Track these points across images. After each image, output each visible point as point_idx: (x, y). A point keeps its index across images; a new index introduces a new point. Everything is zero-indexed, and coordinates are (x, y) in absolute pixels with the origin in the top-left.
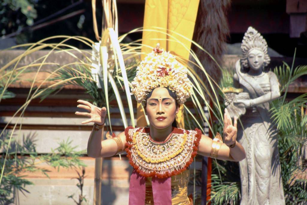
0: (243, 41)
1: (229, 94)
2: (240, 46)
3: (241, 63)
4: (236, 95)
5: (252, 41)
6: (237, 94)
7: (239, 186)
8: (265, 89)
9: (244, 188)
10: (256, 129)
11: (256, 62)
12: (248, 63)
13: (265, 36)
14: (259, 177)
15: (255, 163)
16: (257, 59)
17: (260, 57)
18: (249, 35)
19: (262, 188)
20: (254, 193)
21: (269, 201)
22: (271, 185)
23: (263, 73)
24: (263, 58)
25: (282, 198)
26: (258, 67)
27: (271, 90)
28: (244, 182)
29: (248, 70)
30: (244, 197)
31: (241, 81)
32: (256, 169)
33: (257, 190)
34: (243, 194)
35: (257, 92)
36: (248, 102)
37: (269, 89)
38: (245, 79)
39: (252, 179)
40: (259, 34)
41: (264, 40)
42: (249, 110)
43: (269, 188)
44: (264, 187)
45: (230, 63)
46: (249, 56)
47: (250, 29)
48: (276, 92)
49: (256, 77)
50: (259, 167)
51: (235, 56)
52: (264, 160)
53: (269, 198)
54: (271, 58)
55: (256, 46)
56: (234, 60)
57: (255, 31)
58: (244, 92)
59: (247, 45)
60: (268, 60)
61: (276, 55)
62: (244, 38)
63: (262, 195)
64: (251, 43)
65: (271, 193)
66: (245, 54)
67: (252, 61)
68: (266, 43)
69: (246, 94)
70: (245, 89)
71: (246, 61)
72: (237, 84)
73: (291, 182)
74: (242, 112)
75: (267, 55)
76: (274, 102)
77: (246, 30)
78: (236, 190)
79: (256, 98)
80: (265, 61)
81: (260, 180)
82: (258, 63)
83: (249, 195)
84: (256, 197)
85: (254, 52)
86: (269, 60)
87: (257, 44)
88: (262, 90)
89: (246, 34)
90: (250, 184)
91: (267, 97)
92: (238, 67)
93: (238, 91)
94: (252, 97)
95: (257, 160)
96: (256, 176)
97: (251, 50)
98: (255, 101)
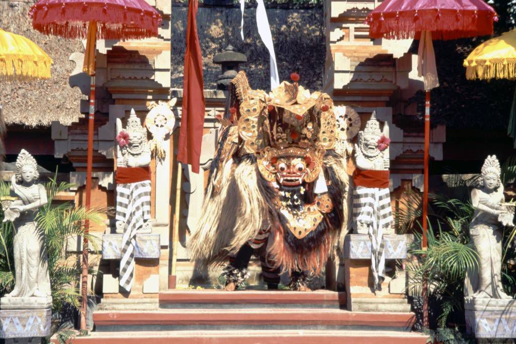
0: (17, 160)
1: (6, 201)
2: (15, 164)
3: (16, 177)
4: (12, 203)
5: (25, 160)
6: (13, 201)
8: (36, 197)
9: (17, 275)
11: (28, 177)
12: (22, 177)
13: (35, 157)
14: (30, 266)
15: (27, 256)
16: (28, 174)
17: (31, 172)
18: (22, 155)
19: (31, 274)
20: (25, 279)
21: (38, 285)
23: (34, 185)
24: (33, 173)
26: (29, 180)
27: (40, 198)
28: (18, 270)
29: (22, 182)
30: (18, 282)
31: (16, 192)
32: (28, 260)
33: (28, 276)
34: (16, 280)
35: (29, 200)
37: (38, 197)
38: (20, 190)
40: (30, 155)
41: (34, 159)
42: (23, 214)
43: (38, 275)
44: (34, 275)
45: (7, 177)
46: (22, 172)
47: (23, 151)
48: (44, 200)
49: (28, 188)
50: (30, 259)
51: (12, 171)
52: (34, 253)
53: (37, 282)
55: (28, 164)
57: (27, 153)
59: (20, 163)
61: (45, 171)
62: (18, 157)
63: (32, 280)
64: (23, 162)
67: (25, 176)
68: (35, 162)
69: (20, 202)
70: (19, 197)
71: (20, 175)
74: (17, 215)
75: (37, 171)
77: (19, 152)
79: (28, 204)
80: (35, 175)
81: (31, 268)
82: (29, 177)
83: (21, 280)
84: (27, 281)
86: (38, 175)
88: (33, 198)
89: (20, 155)
90: (23, 272)
94: (25, 203)
95: (28, 253)
96: (27, 265)
97: (23, 167)
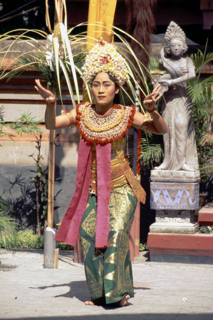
0: (166, 33)
1: (155, 75)
3: (165, 51)
4: (161, 76)
5: (174, 33)
6: (162, 75)
7: (163, 147)
8: (183, 71)
9: (166, 149)
10: (176, 102)
11: (176, 50)
12: (170, 51)
13: (184, 29)
14: (178, 140)
15: (175, 130)
16: (177, 47)
17: (179, 45)
18: (171, 28)
19: (180, 148)
20: (174, 153)
21: (186, 159)
22: (187, 146)
23: (182, 59)
24: (182, 46)
25: (195, 156)
26: (178, 53)
27: (188, 72)
28: (166, 144)
29: (171, 56)
30: (166, 155)
31: (165, 65)
32: (176, 134)
33: (176, 150)
34: (165, 154)
35: (177, 73)
36: (170, 82)
37: (186, 71)
38: (168, 63)
39: (173, 142)
40: (179, 27)
41: (183, 32)
42: (171, 87)
43: (186, 149)
44: (182, 148)
45: (155, 50)
46: (170, 45)
47: (172, 23)
48: (192, 73)
49: (176, 62)
50: (178, 133)
51: (160, 44)
52: (182, 127)
53: (185, 156)
54: (189, 46)
56: (159, 48)
57: (176, 25)
58: (167, 73)
59: (169, 36)
60: (186, 48)
61: (192, 43)
62: (167, 30)
63: (180, 154)
64: (172, 34)
65: (187, 152)
66: (167, 43)
67: (173, 49)
68: (184, 34)
69: (168, 75)
70: (167, 71)
71: (169, 49)
72: (162, 67)
73: (202, 143)
75: (185, 44)
76: (191, 81)
77: (168, 24)
78: (160, 150)
79: (176, 78)
80: (183, 48)
81: (179, 142)
83: (170, 154)
84: (175, 155)
85: (175, 41)
87: (177, 36)
88: (181, 72)
89: (169, 27)
90: (171, 145)
91: (185, 77)
92: (162, 53)
93: (162, 72)
94: (173, 77)
95: (176, 127)
96: (176, 139)
97: (172, 40)
98: (175, 81)
